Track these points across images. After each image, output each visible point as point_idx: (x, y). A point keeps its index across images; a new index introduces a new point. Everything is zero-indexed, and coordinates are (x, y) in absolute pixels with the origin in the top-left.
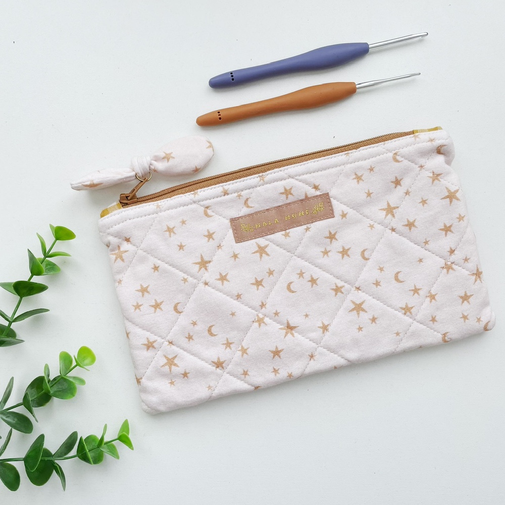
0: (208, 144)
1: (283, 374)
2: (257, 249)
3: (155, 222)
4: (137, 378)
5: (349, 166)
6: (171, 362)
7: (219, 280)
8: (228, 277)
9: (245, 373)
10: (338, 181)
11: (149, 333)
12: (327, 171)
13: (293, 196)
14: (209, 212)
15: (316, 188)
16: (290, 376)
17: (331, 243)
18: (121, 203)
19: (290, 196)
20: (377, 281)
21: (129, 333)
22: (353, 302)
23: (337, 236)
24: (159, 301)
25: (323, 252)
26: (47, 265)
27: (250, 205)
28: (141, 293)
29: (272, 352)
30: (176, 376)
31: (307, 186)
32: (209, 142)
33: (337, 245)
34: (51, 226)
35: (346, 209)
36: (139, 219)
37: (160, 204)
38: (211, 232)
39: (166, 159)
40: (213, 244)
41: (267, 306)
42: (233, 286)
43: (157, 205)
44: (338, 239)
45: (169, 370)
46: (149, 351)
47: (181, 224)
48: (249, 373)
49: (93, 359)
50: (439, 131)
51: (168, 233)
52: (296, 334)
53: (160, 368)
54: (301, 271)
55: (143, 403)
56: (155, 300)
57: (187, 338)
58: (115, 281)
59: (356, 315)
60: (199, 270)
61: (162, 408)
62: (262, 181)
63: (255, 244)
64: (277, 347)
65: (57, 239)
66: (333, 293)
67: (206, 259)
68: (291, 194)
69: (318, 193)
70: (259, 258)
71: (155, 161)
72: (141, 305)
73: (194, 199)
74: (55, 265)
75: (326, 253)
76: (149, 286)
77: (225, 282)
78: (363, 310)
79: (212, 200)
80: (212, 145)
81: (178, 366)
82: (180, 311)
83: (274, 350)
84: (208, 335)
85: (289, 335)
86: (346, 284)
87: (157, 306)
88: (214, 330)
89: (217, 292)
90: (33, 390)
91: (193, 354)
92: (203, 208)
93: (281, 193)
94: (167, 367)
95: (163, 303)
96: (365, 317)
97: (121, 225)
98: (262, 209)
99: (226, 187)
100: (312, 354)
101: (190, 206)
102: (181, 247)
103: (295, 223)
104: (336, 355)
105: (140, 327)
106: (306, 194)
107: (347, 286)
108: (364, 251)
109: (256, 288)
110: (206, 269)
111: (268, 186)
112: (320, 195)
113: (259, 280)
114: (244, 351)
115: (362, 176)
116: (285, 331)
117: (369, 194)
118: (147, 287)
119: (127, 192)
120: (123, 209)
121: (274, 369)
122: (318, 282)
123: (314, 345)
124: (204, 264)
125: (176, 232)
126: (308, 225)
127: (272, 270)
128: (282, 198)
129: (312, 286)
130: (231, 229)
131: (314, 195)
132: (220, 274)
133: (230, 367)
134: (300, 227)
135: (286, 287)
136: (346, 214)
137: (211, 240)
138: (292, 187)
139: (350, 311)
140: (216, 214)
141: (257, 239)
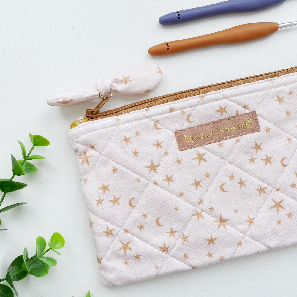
0: (158, 70)
1: (216, 257)
2: (196, 156)
3: (115, 133)
4: (98, 259)
5: (273, 90)
6: (126, 246)
7: (166, 180)
8: (173, 179)
9: (186, 256)
10: (263, 102)
11: (108, 223)
12: (255, 94)
14: (158, 125)
15: (245, 107)
16: (222, 259)
17: (257, 152)
18: (87, 116)
19: (224, 113)
20: (293, 184)
21: (92, 223)
22: (274, 201)
23: (261, 147)
24: (117, 197)
25: (250, 159)
26: (26, 166)
27: (191, 120)
28: (102, 191)
29: (208, 240)
30: (129, 258)
31: (238, 105)
32: (159, 69)
33: (261, 154)
34: (30, 135)
35: (270, 125)
36: (102, 130)
37: (119, 118)
38: (160, 142)
39: (125, 82)
40: (161, 151)
41: (204, 202)
42: (176, 185)
43: (117, 119)
44: (262, 149)
45: (124, 253)
46: (108, 237)
47: (136, 134)
48: (188, 256)
49: (63, 243)
51: (125, 142)
52: (227, 226)
53: (117, 251)
54: (232, 175)
55: (102, 279)
56: (114, 196)
57: (139, 227)
58: (81, 180)
59: (276, 212)
60: (150, 173)
61: (118, 283)
62: (201, 101)
63: (195, 152)
64: (212, 236)
65: (35, 145)
66: (258, 193)
67: (155, 163)
68: (226, 112)
69: (247, 111)
70: (198, 164)
71: (116, 83)
72: (103, 200)
73: (147, 115)
74: (32, 165)
75: (252, 160)
76: (109, 184)
77: (170, 182)
78: (282, 207)
79: (161, 116)
80: (161, 71)
81: (131, 250)
82: (134, 205)
83: (210, 239)
84: (156, 225)
85: (222, 227)
86: (268, 186)
87: (115, 201)
88: (160, 221)
89: (164, 191)
90: (14, 267)
91: (143, 240)
92: (153, 122)
93: (217, 111)
94: (123, 251)
95: (120, 199)
96: (283, 213)
97: (88, 134)
98: (201, 124)
99: (172, 106)
100: (240, 242)
101: (143, 121)
102: (136, 153)
103: (228, 135)
104: (259, 243)
105: (102, 218)
106: (237, 112)
107: (269, 187)
108: (283, 159)
109: (195, 188)
110: (155, 172)
111: (206, 104)
112: (249, 113)
113: (198, 181)
114: (185, 239)
115: (283, 98)
116: (218, 223)
117: (288, 113)
118: (108, 185)
119: (92, 108)
120: (89, 122)
121: (209, 253)
122: (246, 183)
123: (242, 234)
124: (153, 167)
125: (131, 142)
126: (238, 137)
127: (208, 173)
128: (217, 115)
129: (241, 186)
130: (175, 139)
131: (243, 113)
132: (167, 176)
133: (173, 251)
134: (232, 139)
135: (220, 187)
136: (270, 129)
137: (159, 148)
138: (226, 106)
139: (271, 208)
140: (164, 127)
141: (196, 148)
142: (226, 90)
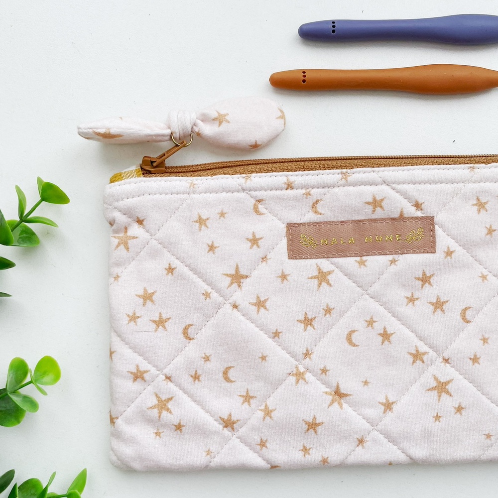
0: (280, 114)
1: (315, 456)
2: (316, 273)
3: (184, 205)
4: (111, 416)
5: (471, 185)
6: (163, 405)
7: (254, 304)
8: (267, 304)
9: (263, 444)
10: (450, 203)
11: (141, 358)
12: (439, 186)
13: (383, 210)
14: (261, 207)
15: (418, 206)
16: (325, 461)
17: (422, 287)
18: (142, 168)
19: (378, 209)
20: (475, 356)
21: (113, 352)
22: (436, 379)
23: (432, 280)
24: (164, 316)
25: (407, 298)
26: (21, 232)
27: (319, 210)
28: (141, 301)
29: (307, 423)
30: (165, 426)
31: (406, 200)
32: (282, 111)
33: (430, 293)
34: (39, 180)
35: (454, 246)
36: (163, 196)
37: (195, 182)
38: (257, 237)
39: (218, 122)
40: (256, 252)
41: (313, 356)
42: (271, 317)
43: (191, 183)
44: (433, 284)
45: (157, 415)
46: (136, 383)
47: (218, 216)
48: (267, 444)
49: (57, 376)
51: (197, 225)
52: (345, 406)
53: (145, 409)
54: (372, 318)
55: (111, 452)
56: (160, 314)
57: (192, 376)
58: (110, 275)
59: (436, 398)
60: (230, 286)
61: (136, 465)
62: (344, 180)
63: (315, 266)
64: (315, 418)
65: (44, 199)
66: (411, 359)
67: (243, 272)
68: (381, 207)
69: (419, 214)
70: (317, 287)
71: (202, 121)
72: (138, 317)
73: (244, 186)
74: (33, 234)
75: (412, 300)
76: (155, 292)
77: (262, 310)
78: (448, 393)
79: (269, 192)
80: (284, 116)
81: (171, 413)
82: (191, 336)
83: (311, 421)
84: (222, 379)
85: (336, 405)
86: (430, 351)
87: (160, 323)
88: (231, 374)
89: (247, 322)
91: (195, 401)
92: (253, 201)
93: (368, 203)
94: (156, 411)
95: (170, 321)
96: (448, 403)
97: (136, 199)
98: (335, 220)
99: (292, 179)
100: (362, 439)
101: (236, 194)
102: (212, 248)
103: (378, 249)
104: (396, 447)
105: (131, 348)
106: (402, 211)
107: (432, 354)
108: (466, 309)
109: (303, 328)
110: (239, 286)
111: (351, 188)
112: (421, 218)
113: (310, 317)
114: (268, 413)
115: (486, 203)
116: (330, 397)
117: (490, 231)
118: (153, 293)
119: (154, 155)
120: (142, 178)
121: (304, 447)
122: (392, 338)
123: (368, 426)
124: (237, 278)
125: (209, 226)
126: (396, 256)
127: (331, 307)
128: (366, 210)
129: (383, 343)
130: (286, 238)
131: (412, 216)
132: (258, 298)
133: (243, 431)
134: (383, 256)
135: (345, 336)
136: (453, 252)
137: (255, 246)
138: (385, 198)
139: (428, 390)
140: (270, 213)
141: (319, 259)
142: (390, 170)
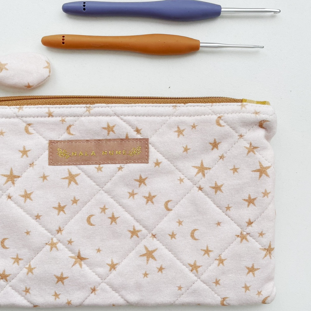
0: (46, 65)
1: (63, 300)
2: (67, 175)
5: (174, 118)
7: (22, 196)
8: (32, 196)
10: (160, 130)
12: (152, 118)
13: (115, 133)
14: (30, 129)
15: (138, 131)
16: (69, 303)
17: (140, 186)
19: (111, 133)
20: (173, 233)
22: (146, 248)
23: (146, 182)
25: (129, 193)
27: (72, 132)
29: (57, 277)
31: (130, 127)
33: (144, 190)
35: (161, 158)
38: (27, 149)
40: (26, 160)
41: (63, 232)
42: (35, 205)
44: (147, 184)
48: (30, 291)
50: (266, 106)
52: (84, 266)
54: (104, 207)
59: (146, 261)
60: (6, 183)
62: (88, 112)
63: (67, 171)
64: (62, 274)
66: (130, 235)
67: (15, 173)
68: (113, 131)
69: (139, 136)
70: (67, 185)
73: (18, 114)
75: (132, 194)
77: (28, 200)
78: (153, 258)
79: (36, 119)
83: (59, 276)
84: (0, 246)
85: (77, 265)
86: (143, 229)
88: (6, 243)
89: (18, 208)
92: (25, 125)
93: (104, 128)
96: (153, 265)
98: (82, 139)
99: (52, 110)
100: (94, 288)
101: (12, 120)
103: (110, 159)
104: (117, 294)
106: (127, 135)
107: (144, 231)
108: (168, 201)
109: (57, 213)
110: (13, 183)
111: (93, 118)
112: (140, 139)
113: (62, 205)
114: (30, 270)
115: (183, 130)
116: (74, 260)
117: (186, 150)
121: (56, 293)
122: (118, 221)
123: (98, 279)
124: (12, 178)
126: (122, 165)
127: (77, 199)
128: (103, 133)
129: (111, 223)
130: (48, 150)
131: (134, 138)
132: (26, 191)
133: (14, 281)
134: (114, 164)
135: (86, 218)
136: (160, 163)
137: (25, 156)
138: (115, 125)
139: (140, 256)
140: (37, 133)
141: (70, 166)
142: (119, 106)
